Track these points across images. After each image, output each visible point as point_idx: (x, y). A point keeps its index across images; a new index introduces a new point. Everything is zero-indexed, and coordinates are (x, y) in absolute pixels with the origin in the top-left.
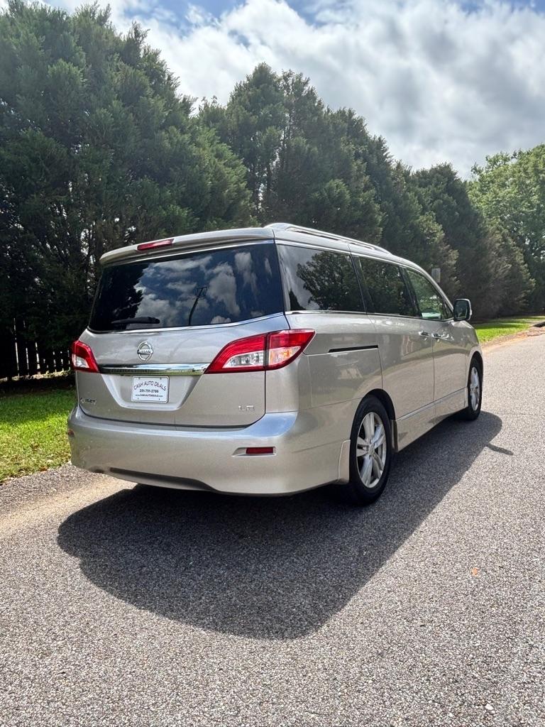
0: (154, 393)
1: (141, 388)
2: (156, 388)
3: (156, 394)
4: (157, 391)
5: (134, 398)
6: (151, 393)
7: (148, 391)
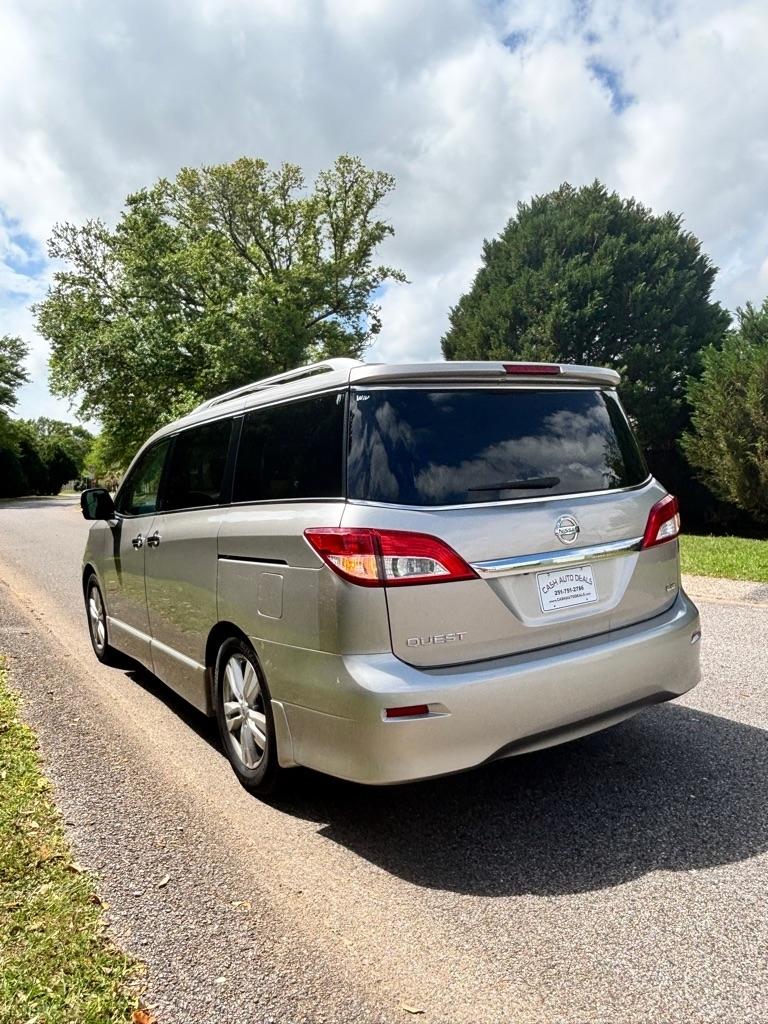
0: (578, 592)
1: (556, 588)
2: (579, 584)
3: (581, 592)
4: (581, 588)
5: (547, 606)
6: (573, 593)
7: (569, 590)
